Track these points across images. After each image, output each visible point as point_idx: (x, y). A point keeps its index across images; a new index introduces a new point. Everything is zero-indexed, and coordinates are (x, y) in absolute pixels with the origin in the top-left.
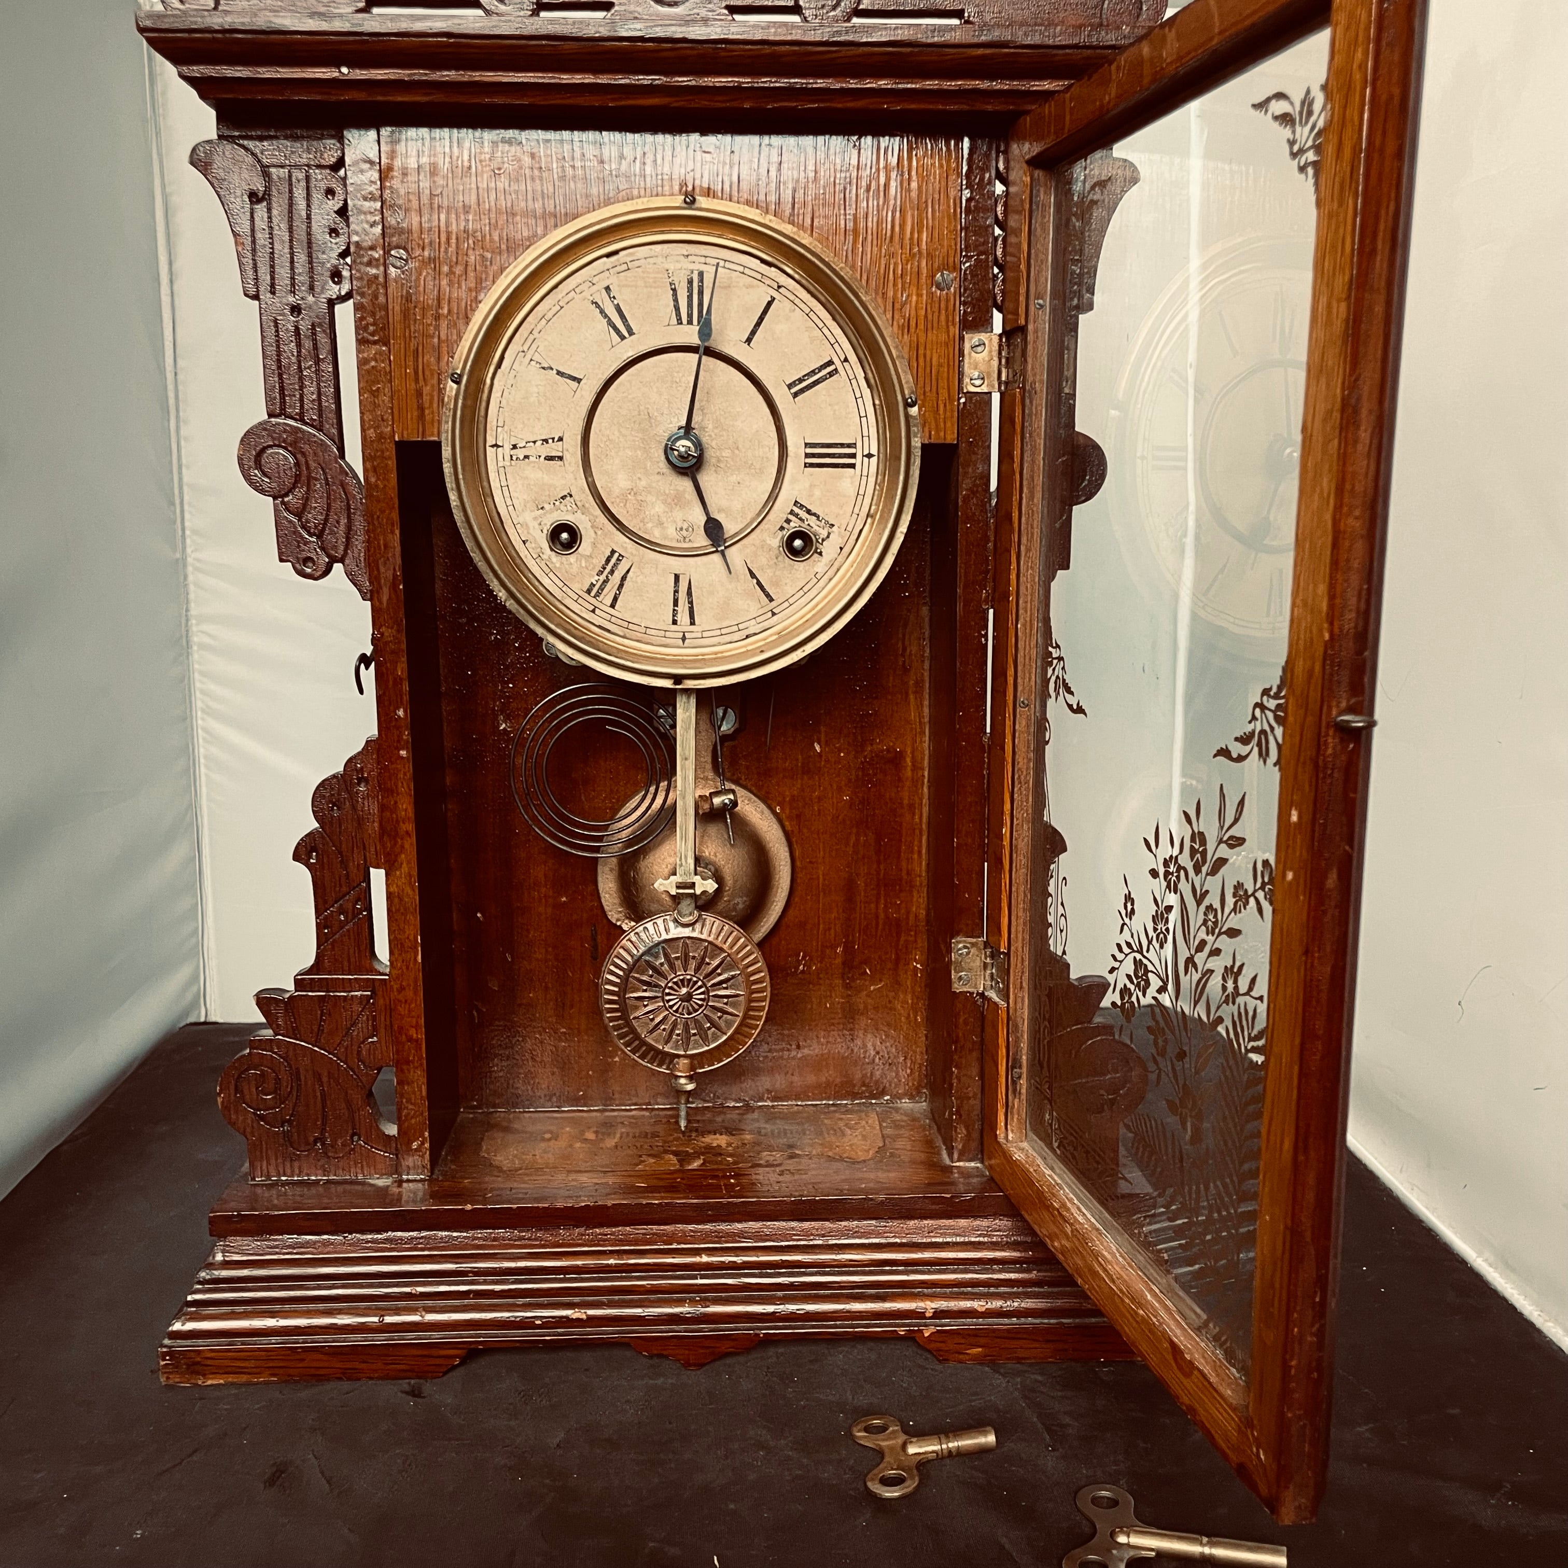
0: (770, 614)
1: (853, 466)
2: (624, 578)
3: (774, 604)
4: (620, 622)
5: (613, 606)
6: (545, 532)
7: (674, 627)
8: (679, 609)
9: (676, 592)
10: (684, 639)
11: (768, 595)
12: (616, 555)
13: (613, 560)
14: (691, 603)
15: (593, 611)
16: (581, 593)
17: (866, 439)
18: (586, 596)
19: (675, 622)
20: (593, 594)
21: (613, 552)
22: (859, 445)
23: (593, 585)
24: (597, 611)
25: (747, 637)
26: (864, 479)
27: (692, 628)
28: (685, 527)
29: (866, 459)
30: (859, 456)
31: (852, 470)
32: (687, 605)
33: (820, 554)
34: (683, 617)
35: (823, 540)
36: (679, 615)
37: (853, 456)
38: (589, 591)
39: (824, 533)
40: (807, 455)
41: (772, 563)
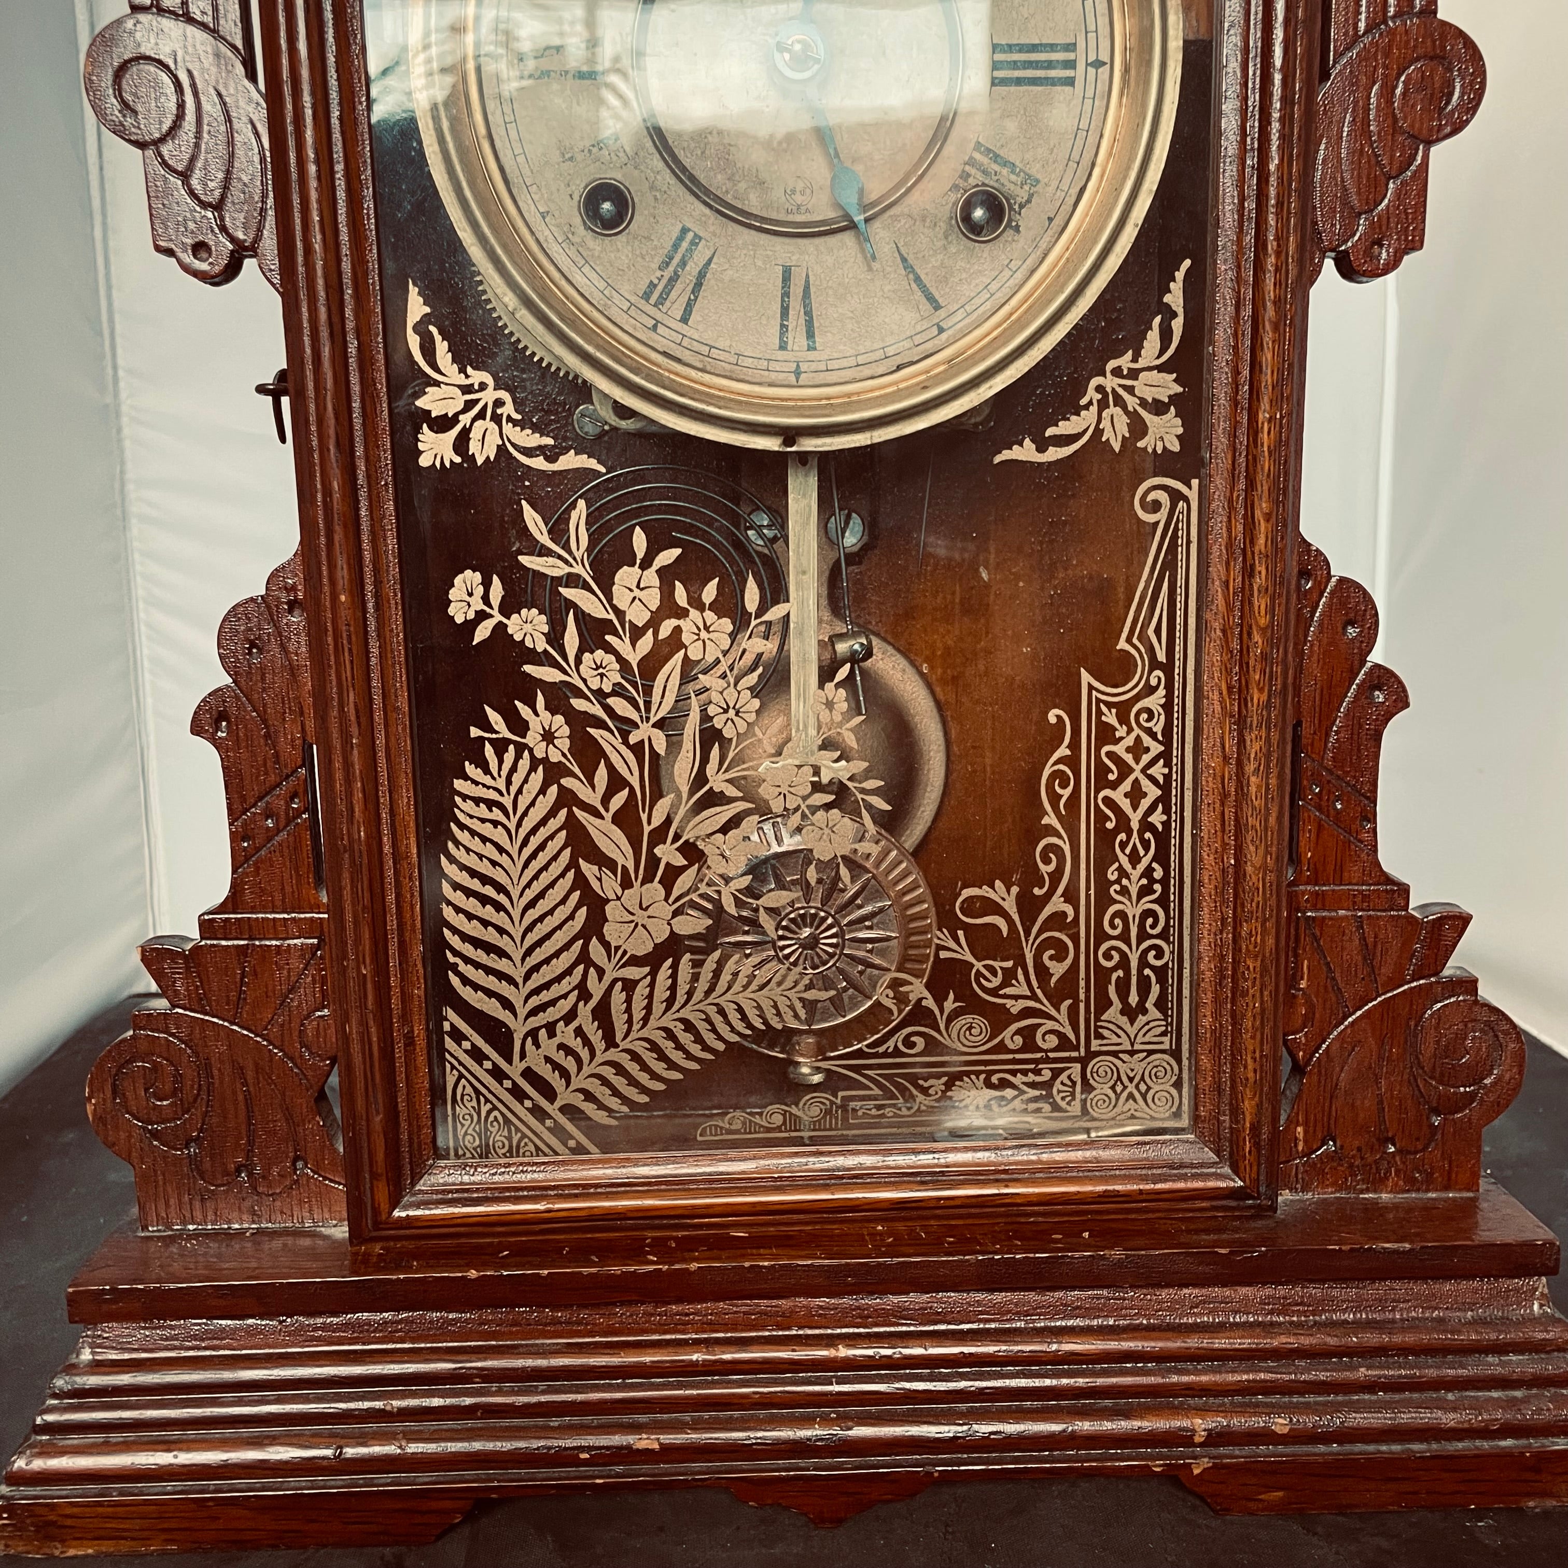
0: (935, 331)
1: (1070, 82)
2: (702, 275)
3: (942, 313)
4: (697, 346)
5: (685, 320)
6: (576, 197)
7: (781, 355)
8: (791, 323)
9: (786, 294)
10: (798, 373)
11: (931, 299)
12: (690, 236)
13: (685, 245)
14: (808, 313)
15: (655, 328)
16: (633, 299)
17: (1092, 36)
18: (642, 304)
19: (783, 347)
20: (653, 300)
21: (685, 231)
22: (1081, 45)
23: (652, 286)
24: (661, 329)
25: (899, 368)
26: (1089, 102)
27: (812, 355)
28: (800, 186)
29: (1091, 70)
30: (1081, 66)
31: (1068, 89)
32: (802, 321)
33: (1017, 229)
34: (798, 339)
35: (1021, 206)
36: (790, 335)
37: (1070, 64)
38: (646, 296)
39: (1023, 196)
40: (995, 66)
41: (939, 244)
